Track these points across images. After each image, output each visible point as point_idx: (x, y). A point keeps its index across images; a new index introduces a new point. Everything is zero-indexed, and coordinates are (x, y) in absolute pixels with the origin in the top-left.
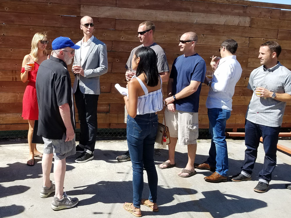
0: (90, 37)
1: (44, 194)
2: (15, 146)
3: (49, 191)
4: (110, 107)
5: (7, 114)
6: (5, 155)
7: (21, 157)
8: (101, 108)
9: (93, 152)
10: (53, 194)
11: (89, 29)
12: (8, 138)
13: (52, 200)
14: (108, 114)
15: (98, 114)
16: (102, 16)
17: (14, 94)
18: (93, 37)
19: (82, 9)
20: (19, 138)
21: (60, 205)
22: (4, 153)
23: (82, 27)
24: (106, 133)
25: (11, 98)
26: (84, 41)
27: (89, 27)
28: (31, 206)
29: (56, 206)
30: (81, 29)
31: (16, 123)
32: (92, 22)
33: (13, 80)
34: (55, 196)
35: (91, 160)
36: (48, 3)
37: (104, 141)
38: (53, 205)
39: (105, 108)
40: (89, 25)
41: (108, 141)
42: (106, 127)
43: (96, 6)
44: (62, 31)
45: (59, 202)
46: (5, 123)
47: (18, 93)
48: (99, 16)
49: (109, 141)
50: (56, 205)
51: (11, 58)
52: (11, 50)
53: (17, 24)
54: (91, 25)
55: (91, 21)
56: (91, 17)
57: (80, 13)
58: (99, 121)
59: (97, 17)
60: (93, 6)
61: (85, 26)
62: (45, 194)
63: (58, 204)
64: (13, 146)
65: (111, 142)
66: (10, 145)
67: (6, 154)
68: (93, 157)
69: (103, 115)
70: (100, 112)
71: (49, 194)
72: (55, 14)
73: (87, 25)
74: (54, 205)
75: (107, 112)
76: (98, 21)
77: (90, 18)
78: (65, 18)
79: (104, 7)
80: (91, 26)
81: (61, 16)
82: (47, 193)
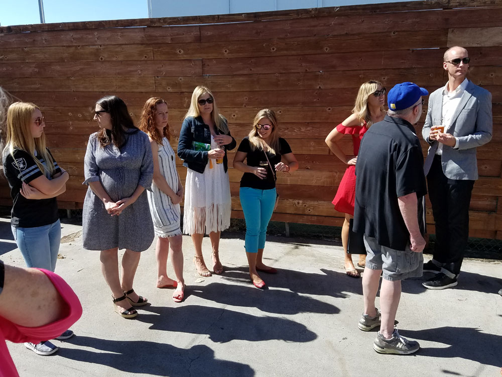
0: (461, 82)
1: (364, 325)
4: (497, 203)
5: (320, 202)
8: (480, 203)
11: (460, 67)
14: (494, 214)
16: (489, 44)
17: (331, 174)
18: (466, 81)
19: (450, 35)
21: (387, 347)
23: (446, 66)
25: (326, 179)
26: (448, 89)
28: (344, 339)
29: (380, 347)
30: (445, 68)
32: (467, 56)
33: (329, 153)
36: (391, 32)
39: (489, 203)
40: (461, 62)
41: (491, 260)
42: (488, 236)
43: (477, 27)
44: (412, 74)
46: (317, 214)
47: (336, 172)
48: (483, 45)
50: (380, 345)
51: (329, 121)
52: (329, 109)
54: (465, 60)
55: (465, 53)
57: (446, 43)
58: (472, 225)
59: (479, 46)
60: (471, 29)
61: (453, 63)
62: (366, 326)
63: (384, 345)
69: (484, 215)
70: (478, 210)
71: (372, 327)
72: (402, 48)
73: (456, 62)
74: (378, 346)
75: (491, 211)
76: (481, 53)
78: (419, 53)
79: (493, 28)
81: (411, 51)
82: (368, 324)
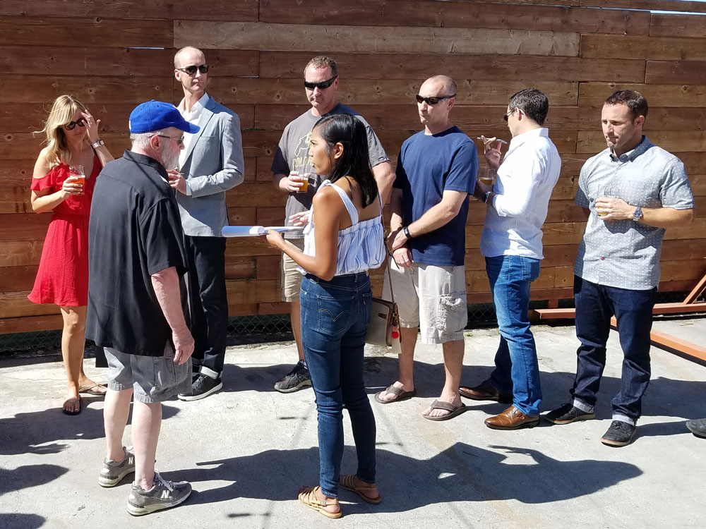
0: (199, 97)
1: (108, 478)
2: (31, 369)
3: (121, 472)
4: (255, 265)
5: (9, 294)
6: (9, 392)
7: (49, 394)
8: (235, 267)
9: (222, 372)
10: (129, 478)
11: (197, 78)
12: (13, 352)
13: (127, 493)
14: (253, 281)
15: (227, 283)
16: (226, 45)
17: (22, 245)
18: (206, 97)
19: (176, 30)
20: (40, 349)
21: (148, 502)
22: (5, 387)
23: (178, 76)
24: (250, 327)
25: (14, 255)
26: (185, 109)
27: (198, 74)
28: (80, 509)
29: (138, 506)
30: (178, 79)
31: (32, 314)
32: (204, 62)
33: (17, 210)
34: (135, 483)
35: (217, 392)
36: (92, 18)
37: (245, 346)
38: (132, 504)
39: (245, 266)
40: (198, 71)
41: (256, 345)
42: (248, 313)
43: (211, 21)
44: (131, 85)
45: (144, 497)
46: (4, 315)
47: (31, 242)
48: (219, 47)
49: (258, 344)
50: (138, 503)
51: (11, 157)
52: (9, 138)
53: (19, 75)
54: (202, 68)
55: (201, 58)
56: (200, 49)
57: (172, 40)
58: (232, 300)
59: (214, 47)
60: (202, 22)
61: (188, 72)
62: (112, 478)
63: (144, 501)
64: (28, 369)
65: (262, 347)
66: (18, 367)
67: (11, 389)
68: (220, 386)
69: (241, 283)
70: (234, 277)
71: (120, 477)
72: (112, 45)
73: (191, 70)
74: (135, 505)
75: (250, 277)
76: (218, 59)
77: (199, 53)
78: (136, 55)
79: (230, 23)
80: (201, 72)
81: (126, 50)
82: (114, 475)
